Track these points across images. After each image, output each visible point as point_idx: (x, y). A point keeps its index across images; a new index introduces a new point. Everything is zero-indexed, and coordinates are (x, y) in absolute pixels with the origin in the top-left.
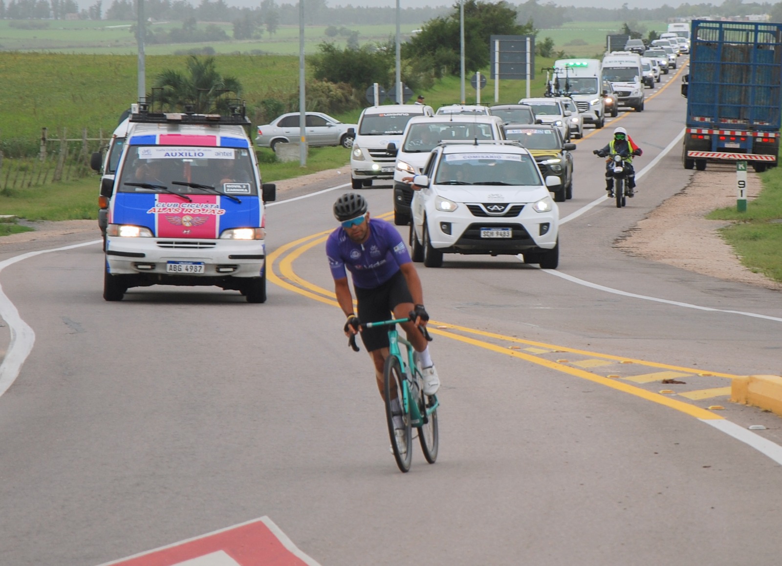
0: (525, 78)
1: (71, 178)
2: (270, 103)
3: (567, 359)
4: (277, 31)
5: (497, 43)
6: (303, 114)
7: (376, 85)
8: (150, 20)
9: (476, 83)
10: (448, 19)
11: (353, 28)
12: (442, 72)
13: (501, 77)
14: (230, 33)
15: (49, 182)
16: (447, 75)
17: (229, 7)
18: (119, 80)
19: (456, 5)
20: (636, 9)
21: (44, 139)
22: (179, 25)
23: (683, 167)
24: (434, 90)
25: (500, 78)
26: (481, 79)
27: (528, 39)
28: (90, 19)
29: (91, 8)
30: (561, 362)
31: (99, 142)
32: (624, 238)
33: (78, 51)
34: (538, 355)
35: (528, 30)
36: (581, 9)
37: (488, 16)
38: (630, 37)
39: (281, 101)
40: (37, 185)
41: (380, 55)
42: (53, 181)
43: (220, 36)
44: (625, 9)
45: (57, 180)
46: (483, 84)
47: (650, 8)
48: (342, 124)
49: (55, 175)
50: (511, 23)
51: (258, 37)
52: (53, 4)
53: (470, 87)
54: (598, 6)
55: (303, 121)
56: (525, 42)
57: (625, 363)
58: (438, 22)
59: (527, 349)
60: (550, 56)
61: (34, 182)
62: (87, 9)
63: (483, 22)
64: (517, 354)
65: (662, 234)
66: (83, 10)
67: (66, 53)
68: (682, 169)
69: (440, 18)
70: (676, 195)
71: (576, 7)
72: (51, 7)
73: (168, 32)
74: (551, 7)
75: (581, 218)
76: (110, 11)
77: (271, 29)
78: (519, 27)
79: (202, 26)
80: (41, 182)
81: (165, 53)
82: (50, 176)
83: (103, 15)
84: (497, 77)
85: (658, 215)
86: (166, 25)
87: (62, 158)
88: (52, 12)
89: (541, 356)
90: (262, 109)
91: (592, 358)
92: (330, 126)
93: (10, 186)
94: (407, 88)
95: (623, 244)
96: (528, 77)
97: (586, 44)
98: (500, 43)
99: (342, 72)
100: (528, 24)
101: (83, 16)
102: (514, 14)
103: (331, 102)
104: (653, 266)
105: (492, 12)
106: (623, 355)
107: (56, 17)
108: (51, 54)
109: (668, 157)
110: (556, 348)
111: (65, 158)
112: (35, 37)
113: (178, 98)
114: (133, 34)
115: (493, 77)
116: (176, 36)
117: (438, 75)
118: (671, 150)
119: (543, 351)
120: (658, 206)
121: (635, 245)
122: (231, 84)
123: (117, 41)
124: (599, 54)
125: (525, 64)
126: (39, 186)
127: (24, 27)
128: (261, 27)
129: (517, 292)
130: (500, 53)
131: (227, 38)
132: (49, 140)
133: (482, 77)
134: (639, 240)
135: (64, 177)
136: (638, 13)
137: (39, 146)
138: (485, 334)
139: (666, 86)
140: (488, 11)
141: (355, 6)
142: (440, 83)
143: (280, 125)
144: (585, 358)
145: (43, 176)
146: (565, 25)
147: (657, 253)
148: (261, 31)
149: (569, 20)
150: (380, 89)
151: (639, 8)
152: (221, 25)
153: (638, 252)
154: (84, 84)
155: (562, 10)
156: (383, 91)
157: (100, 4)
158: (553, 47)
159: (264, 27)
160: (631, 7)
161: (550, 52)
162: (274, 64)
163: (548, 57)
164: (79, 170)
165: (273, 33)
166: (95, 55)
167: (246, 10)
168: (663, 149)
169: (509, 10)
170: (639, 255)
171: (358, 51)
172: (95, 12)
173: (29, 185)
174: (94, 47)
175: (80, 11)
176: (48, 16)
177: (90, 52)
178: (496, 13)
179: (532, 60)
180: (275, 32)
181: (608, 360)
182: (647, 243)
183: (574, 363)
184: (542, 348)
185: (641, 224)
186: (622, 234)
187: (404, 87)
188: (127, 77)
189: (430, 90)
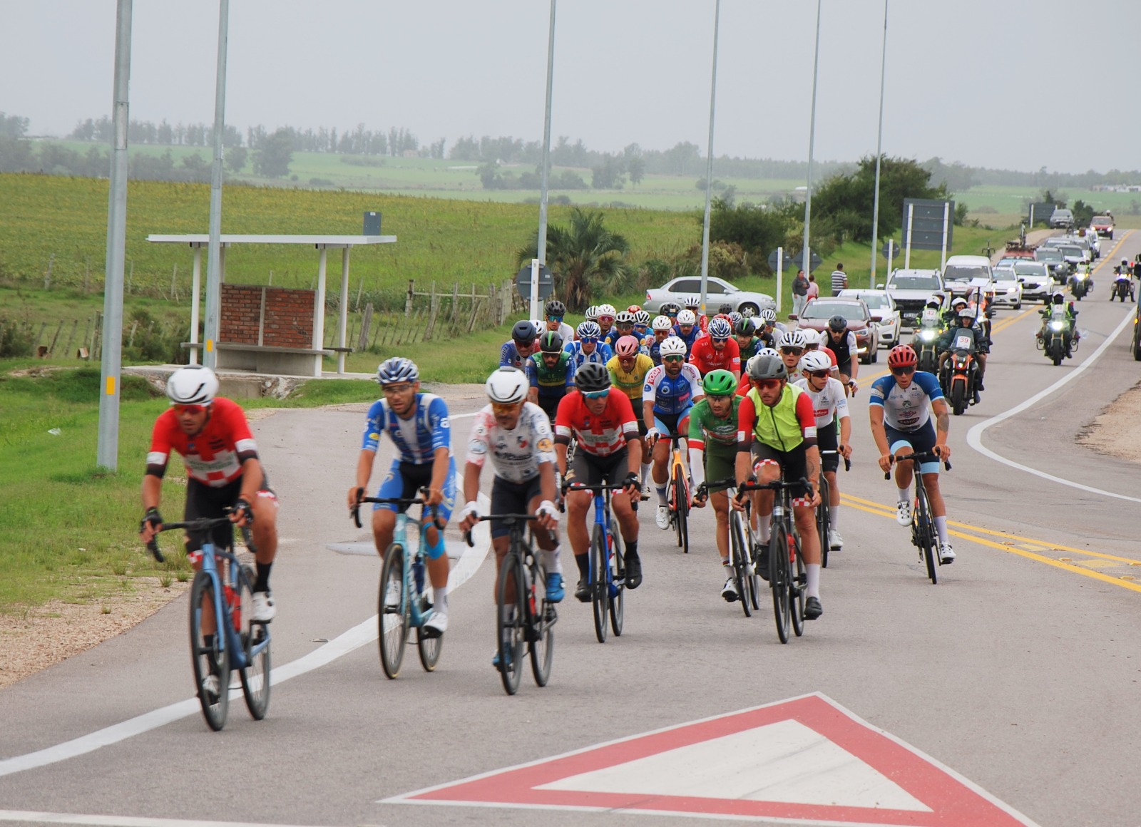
0: (941, 248)
1: (442, 337)
2: (655, 265)
3: (1069, 558)
4: (641, 181)
5: (911, 208)
6: (704, 278)
7: (780, 249)
8: (498, 161)
9: (888, 252)
10: (853, 177)
11: (728, 181)
12: (843, 238)
13: (913, 246)
14: (588, 181)
15: (418, 340)
16: (848, 241)
17: (588, 151)
18: (479, 229)
19: (860, 162)
20: (1056, 173)
21: (410, 292)
22: (531, 169)
23: (1134, 358)
24: (834, 258)
25: (911, 248)
26: (894, 248)
27: (947, 205)
28: (431, 157)
29: (433, 146)
30: (1063, 560)
31: (471, 299)
32: (1085, 434)
33: (430, 195)
34: (1035, 552)
35: (941, 194)
36: (991, 171)
37: (897, 175)
38: (1056, 207)
39: (667, 262)
40: (406, 344)
41: (777, 216)
42: (423, 340)
43: (577, 184)
44: (1043, 173)
45: (427, 339)
46: (895, 254)
47: (1073, 174)
48: (741, 293)
49: (425, 334)
50: (923, 186)
51: (619, 187)
52: (390, 138)
53: (881, 255)
54: (1011, 169)
55: (704, 287)
56: (944, 208)
57: (1134, 564)
58: (842, 180)
59: (1021, 546)
60: (963, 224)
61: (403, 340)
62: (429, 146)
63: (891, 182)
64: (1012, 550)
65: (1127, 432)
66: (424, 147)
67: (417, 196)
68: (1131, 360)
69: (844, 177)
70: (1131, 389)
71: (987, 168)
72: (388, 141)
73: (519, 176)
74: (957, 167)
75: (1031, 409)
76: (453, 149)
77: (635, 178)
78: (932, 191)
79: (558, 171)
80: (410, 341)
81: (513, 201)
82: (421, 336)
83: (446, 154)
84: (908, 246)
85: (1116, 411)
86: (517, 169)
87: (434, 315)
88: (389, 148)
89: (1039, 553)
90: (646, 270)
91: (1098, 558)
92: (727, 294)
93: (379, 343)
94: (815, 255)
95: (1086, 440)
96: (944, 248)
97: (996, 212)
98: (914, 207)
99: (733, 233)
100: (941, 186)
101: (424, 154)
102: (928, 176)
103: (721, 266)
104: (1129, 465)
105: (902, 172)
106: (1131, 557)
107: (393, 154)
108: (400, 196)
109: (1112, 347)
110: (1054, 546)
111: (437, 315)
112: (369, 176)
113: (557, 253)
114: (479, 177)
115: (904, 245)
116: (527, 182)
117: (839, 240)
118: (1116, 339)
119: (1040, 549)
120: (1115, 401)
121: (1100, 443)
122: (618, 242)
123: (460, 184)
124: (1015, 224)
125: (942, 233)
126: (409, 344)
127: (357, 163)
128: (623, 176)
129: (987, 485)
130: (913, 219)
131: (584, 187)
132: (416, 293)
133: (895, 246)
134: (1103, 437)
135: (435, 337)
136: (1056, 178)
137: (404, 299)
138: (968, 527)
139: (1100, 267)
140: (897, 170)
141: (732, 157)
142: (841, 250)
143: (671, 290)
144: (1088, 558)
145: (413, 334)
146: (972, 189)
147: (1127, 452)
148: (624, 181)
149: (978, 183)
150: (784, 255)
151: (1059, 173)
152: (576, 170)
153: (1105, 450)
154: (440, 232)
155: (971, 172)
156: (787, 257)
157: (443, 141)
158: (967, 215)
159: (627, 176)
160: (1050, 171)
161: (963, 220)
162: (651, 219)
163: (960, 225)
164: (450, 329)
165: (637, 184)
166: (451, 201)
167: (607, 156)
168: (1107, 337)
169: (922, 171)
170: (1109, 453)
171: (752, 210)
172: (437, 150)
173: (398, 343)
174: (434, 189)
175: (420, 148)
176: (384, 152)
177: (445, 195)
178: (907, 172)
179: (950, 229)
180: (639, 182)
181: (1114, 561)
182: (1113, 441)
183: (1078, 562)
184: (1038, 545)
185: (1099, 419)
186: (1082, 429)
187: (811, 254)
188: (488, 227)
189: (830, 258)
